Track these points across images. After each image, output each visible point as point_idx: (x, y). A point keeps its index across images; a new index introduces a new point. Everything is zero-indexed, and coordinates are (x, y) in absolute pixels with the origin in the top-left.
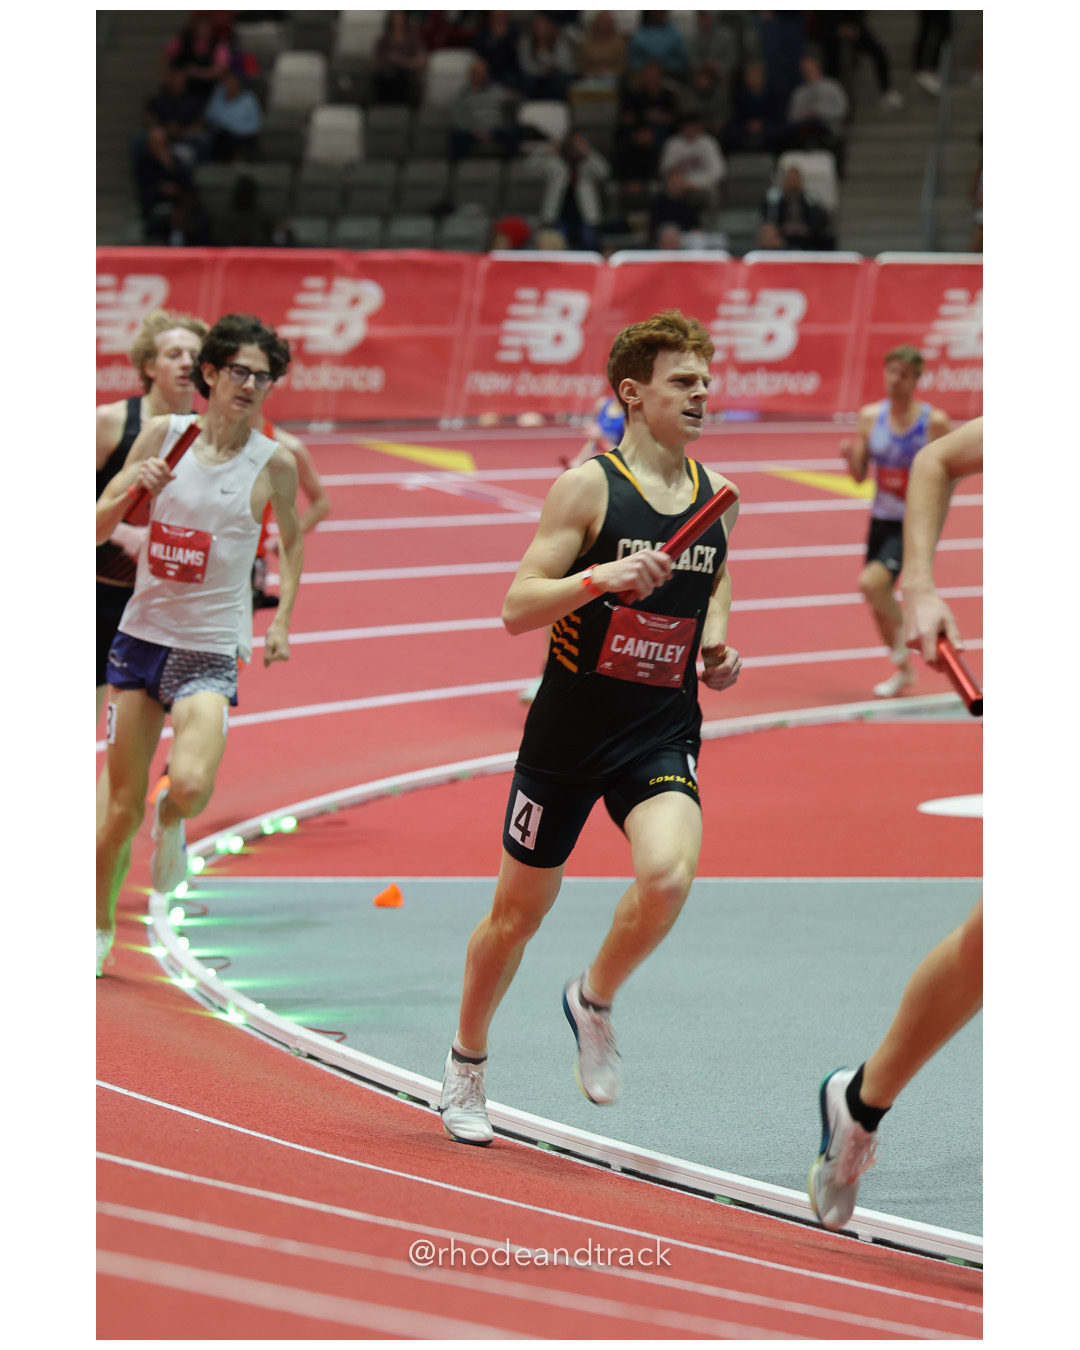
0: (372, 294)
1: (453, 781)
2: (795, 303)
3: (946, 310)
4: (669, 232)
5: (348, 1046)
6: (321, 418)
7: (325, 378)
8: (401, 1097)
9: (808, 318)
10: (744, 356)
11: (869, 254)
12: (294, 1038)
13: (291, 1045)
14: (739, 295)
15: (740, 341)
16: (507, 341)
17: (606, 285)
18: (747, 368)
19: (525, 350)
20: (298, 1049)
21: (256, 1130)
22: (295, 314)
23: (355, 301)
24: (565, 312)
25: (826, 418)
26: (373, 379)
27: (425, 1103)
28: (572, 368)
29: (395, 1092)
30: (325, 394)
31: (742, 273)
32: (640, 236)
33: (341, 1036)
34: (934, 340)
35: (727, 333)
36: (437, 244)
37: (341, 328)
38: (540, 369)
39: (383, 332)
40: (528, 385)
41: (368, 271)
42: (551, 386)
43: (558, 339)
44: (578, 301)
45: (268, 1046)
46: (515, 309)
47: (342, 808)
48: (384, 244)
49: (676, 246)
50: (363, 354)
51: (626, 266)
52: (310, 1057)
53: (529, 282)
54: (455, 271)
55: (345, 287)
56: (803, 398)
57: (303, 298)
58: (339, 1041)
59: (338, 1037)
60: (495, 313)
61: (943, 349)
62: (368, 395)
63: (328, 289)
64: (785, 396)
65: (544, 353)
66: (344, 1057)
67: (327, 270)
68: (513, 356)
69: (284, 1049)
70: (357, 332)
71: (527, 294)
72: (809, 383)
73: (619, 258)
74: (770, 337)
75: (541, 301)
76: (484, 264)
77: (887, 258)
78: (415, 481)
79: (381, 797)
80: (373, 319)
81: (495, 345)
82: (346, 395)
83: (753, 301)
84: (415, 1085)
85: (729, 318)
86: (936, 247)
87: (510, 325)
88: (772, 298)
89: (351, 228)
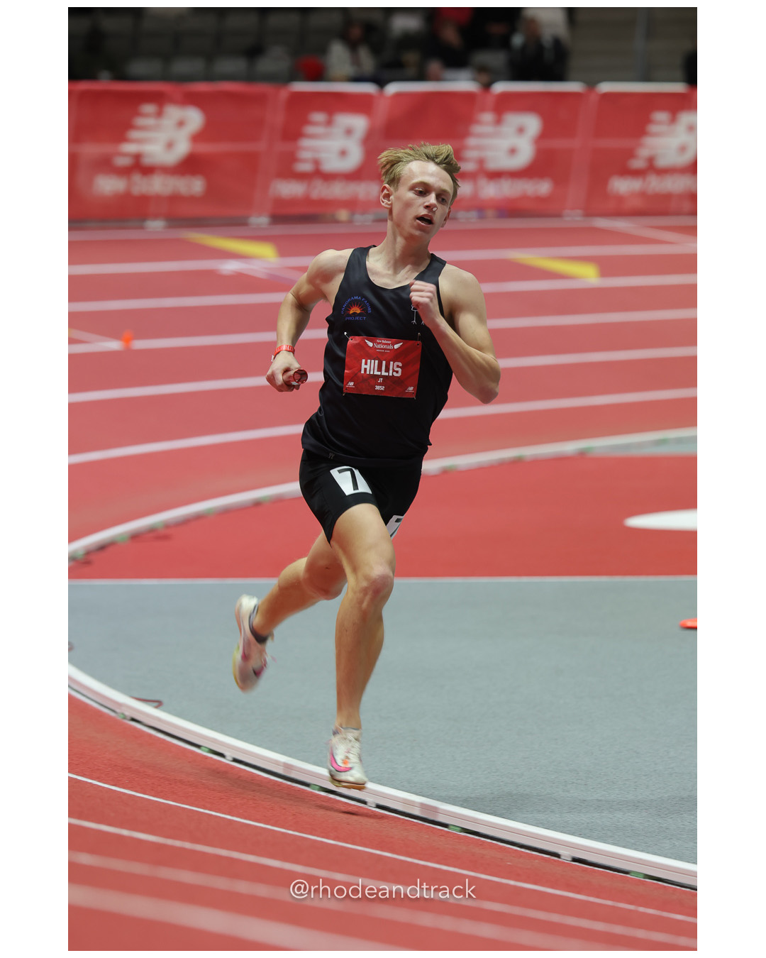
0: (194, 118)
1: (257, 504)
2: (532, 124)
3: (653, 128)
4: (434, 66)
5: (164, 711)
6: (156, 216)
7: (158, 185)
8: (204, 751)
9: (544, 136)
10: (492, 165)
11: (591, 84)
12: (120, 705)
13: (118, 710)
14: (488, 117)
15: (488, 154)
16: (305, 155)
17: (382, 109)
18: (496, 175)
19: (317, 162)
20: (123, 714)
21: (83, 775)
22: (134, 134)
23: (181, 124)
24: (349, 132)
25: (558, 215)
26: (196, 185)
27: (222, 755)
28: (354, 176)
29: (198, 746)
30: (158, 198)
31: (490, 100)
32: (412, 71)
33: (158, 704)
34: (644, 152)
35: (478, 148)
36: (250, 78)
37: (170, 145)
38: (329, 177)
39: (206, 148)
40: (321, 190)
41: (191, 100)
42: (338, 190)
43: (343, 153)
44: (359, 123)
45: (99, 712)
46: (310, 130)
47: (168, 525)
48: (209, 77)
49: (437, 79)
50: (189, 165)
51: (398, 95)
52: (133, 720)
53: (321, 108)
54: (261, 100)
55: (174, 112)
56: (539, 199)
57: (140, 121)
58: (156, 707)
59: (156, 704)
60: (293, 133)
61: (651, 160)
62: (192, 199)
63: (159, 114)
64: (524, 198)
65: (333, 164)
66: (159, 720)
67: (160, 100)
68: (305, 167)
69: (112, 714)
70: (183, 148)
71: (319, 117)
72: (543, 187)
73: (393, 88)
74: (513, 151)
75: (329, 123)
76: (284, 94)
77: (606, 87)
78: (230, 267)
79: (199, 517)
80: (197, 138)
81: (292, 158)
82: (175, 199)
83: (498, 121)
84: (215, 741)
85: (480, 136)
86: (647, 78)
87: (305, 143)
88: (514, 120)
89: (182, 66)
